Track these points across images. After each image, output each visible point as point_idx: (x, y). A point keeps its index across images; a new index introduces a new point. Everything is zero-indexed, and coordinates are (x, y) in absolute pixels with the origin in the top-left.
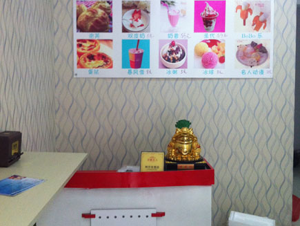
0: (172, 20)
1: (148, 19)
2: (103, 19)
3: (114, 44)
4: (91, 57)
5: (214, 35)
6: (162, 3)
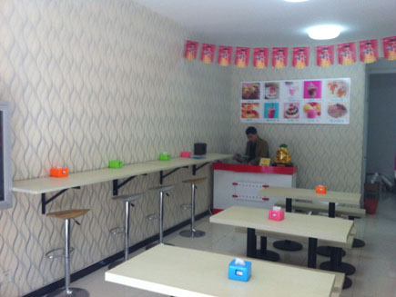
0: (292, 92)
1: (278, 92)
2: (255, 92)
3: (260, 105)
4: (249, 112)
5: (315, 100)
6: (287, 83)
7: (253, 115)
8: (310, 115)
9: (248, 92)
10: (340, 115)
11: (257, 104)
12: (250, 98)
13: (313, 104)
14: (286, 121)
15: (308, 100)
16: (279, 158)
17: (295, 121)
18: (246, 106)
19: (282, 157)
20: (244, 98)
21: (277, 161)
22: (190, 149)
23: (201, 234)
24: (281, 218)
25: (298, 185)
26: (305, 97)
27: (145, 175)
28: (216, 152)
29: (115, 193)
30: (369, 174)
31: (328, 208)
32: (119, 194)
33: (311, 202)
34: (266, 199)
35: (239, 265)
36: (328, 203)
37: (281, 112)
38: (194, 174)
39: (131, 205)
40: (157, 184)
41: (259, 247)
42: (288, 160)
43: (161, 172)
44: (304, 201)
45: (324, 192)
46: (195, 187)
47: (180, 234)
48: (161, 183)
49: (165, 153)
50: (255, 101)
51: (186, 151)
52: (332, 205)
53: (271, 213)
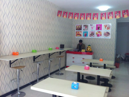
0: (92, 28)
1: (88, 28)
2: (80, 28)
3: (82, 32)
4: (78, 35)
5: (100, 31)
6: (91, 25)
7: (80, 35)
8: (98, 36)
9: (78, 28)
10: (108, 36)
11: (81, 32)
12: (78, 30)
13: (99, 32)
14: (90, 37)
15: (97, 31)
16: (88, 49)
17: (93, 38)
18: (77, 32)
19: (89, 49)
20: (77, 30)
21: (87, 51)
22: (59, 46)
23: (62, 74)
24: (88, 69)
25: (94, 58)
26: (97, 30)
27: (44, 55)
28: (67, 47)
29: (34, 61)
30: (116, 55)
31: (103, 66)
32: (35, 61)
33: (98, 64)
34: (83, 63)
35: (75, 84)
36: (103, 64)
37: (89, 34)
38: (60, 54)
39: (39, 64)
40: (48, 58)
41: (81, 78)
42: (91, 50)
43: (49, 54)
44: (96, 63)
45: (102, 61)
46: (61, 59)
47: (56, 74)
48: (49, 57)
49: (51, 48)
50: (80, 31)
51: (57, 47)
52: (105, 65)
53: (85, 67)
